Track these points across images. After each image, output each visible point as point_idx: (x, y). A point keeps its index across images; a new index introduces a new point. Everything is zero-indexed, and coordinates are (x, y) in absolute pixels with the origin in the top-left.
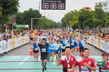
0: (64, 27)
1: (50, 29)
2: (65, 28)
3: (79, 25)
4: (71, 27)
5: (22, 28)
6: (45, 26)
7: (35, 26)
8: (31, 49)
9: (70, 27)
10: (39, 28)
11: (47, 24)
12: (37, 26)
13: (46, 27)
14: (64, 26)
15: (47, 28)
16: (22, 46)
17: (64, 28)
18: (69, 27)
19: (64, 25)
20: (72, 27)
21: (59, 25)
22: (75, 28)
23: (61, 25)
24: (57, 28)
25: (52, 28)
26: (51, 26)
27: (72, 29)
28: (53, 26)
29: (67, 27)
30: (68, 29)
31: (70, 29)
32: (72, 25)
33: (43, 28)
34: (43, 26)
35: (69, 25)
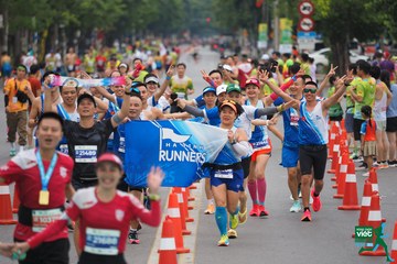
0: (244, 26)
2: (255, 36)
3: (379, 8)
4: (307, 24)
6: (68, 16)
9: (296, 30)
10: (13, 41)
11: (86, 4)
14: (247, 15)
17: (243, 37)
18: (284, 25)
19: (246, 6)
20: (318, 27)
21: (196, 10)
22: (348, 37)
23: (218, 9)
24: (180, 37)
25: (134, 38)
26: (122, 18)
27: (313, 47)
28: (141, 21)
29: (270, 30)
30: (280, 43)
31: (299, 41)
32: (314, 10)
33: (45, 34)
34: (44, 21)
35: (287, 11)
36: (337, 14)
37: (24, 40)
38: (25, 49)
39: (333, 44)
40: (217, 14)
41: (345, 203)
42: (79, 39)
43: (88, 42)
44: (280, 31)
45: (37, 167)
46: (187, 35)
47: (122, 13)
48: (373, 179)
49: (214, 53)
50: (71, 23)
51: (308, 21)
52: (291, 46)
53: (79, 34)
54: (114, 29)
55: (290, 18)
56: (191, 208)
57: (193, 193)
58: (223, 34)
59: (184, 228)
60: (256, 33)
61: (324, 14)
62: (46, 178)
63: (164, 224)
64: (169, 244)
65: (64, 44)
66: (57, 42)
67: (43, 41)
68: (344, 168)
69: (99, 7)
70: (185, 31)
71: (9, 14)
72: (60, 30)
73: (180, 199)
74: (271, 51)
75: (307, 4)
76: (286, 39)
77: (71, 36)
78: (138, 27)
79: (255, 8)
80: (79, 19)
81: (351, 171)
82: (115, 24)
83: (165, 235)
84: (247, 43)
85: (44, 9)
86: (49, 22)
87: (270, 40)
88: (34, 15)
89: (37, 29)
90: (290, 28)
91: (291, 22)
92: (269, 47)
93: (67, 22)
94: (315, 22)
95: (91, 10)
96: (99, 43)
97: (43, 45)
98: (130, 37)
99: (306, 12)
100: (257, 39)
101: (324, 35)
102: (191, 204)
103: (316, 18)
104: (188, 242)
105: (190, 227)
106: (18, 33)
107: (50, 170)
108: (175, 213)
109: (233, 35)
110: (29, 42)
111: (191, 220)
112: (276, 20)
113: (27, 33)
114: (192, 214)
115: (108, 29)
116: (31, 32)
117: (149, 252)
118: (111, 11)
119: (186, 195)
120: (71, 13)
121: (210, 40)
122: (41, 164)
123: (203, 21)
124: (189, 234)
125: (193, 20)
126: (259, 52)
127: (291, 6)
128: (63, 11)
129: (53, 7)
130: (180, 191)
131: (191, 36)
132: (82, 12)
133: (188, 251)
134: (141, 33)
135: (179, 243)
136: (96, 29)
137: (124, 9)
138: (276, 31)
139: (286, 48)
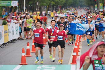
0: (92, 5)
1: (62, 9)
2: (94, 7)
5: (4, 7)
6: (53, 3)
7: (31, 3)
8: (23, 52)
10: (40, 8)
12: (36, 4)
13: (53, 5)
14: (93, 3)
15: (57, 7)
16: (4, 44)
17: (92, 8)
18: (101, 5)
19: (92, 0)
21: (81, 1)
23: (86, 1)
24: (78, 7)
25: (67, 8)
26: (65, 3)
28: (69, 4)
29: (98, 6)
30: (100, 9)
31: (104, 8)
33: (48, 7)
34: (47, 4)
35: (101, 2)
37: (43, 8)
38: (43, 10)
40: (86, 2)
43: (57, 8)
44: (100, 6)
45: (51, 29)
46: (79, 7)
49: (85, 11)
50: (53, 4)
53: (55, 7)
54: (63, 5)
55: (102, 3)
57: (80, 43)
58: (87, 7)
60: (95, 7)
62: (53, 31)
63: (74, 49)
64: (75, 54)
65: (52, 9)
66: (50, 8)
67: (47, 8)
70: (79, 6)
72: (51, 6)
73: (77, 44)
74: (98, 11)
76: (101, 8)
77: (53, 7)
78: (68, 5)
79: (94, 1)
80: (55, 3)
83: (74, 52)
84: (93, 9)
85: (47, 1)
86: (48, 4)
87: (98, 8)
88: (45, 2)
89: (46, 6)
90: (102, 6)
91: (102, 4)
93: (52, 4)
95: (58, 1)
96: (59, 9)
97: (47, 9)
98: (66, 7)
102: (80, 45)
105: (80, 50)
106: (41, 6)
107: (54, 29)
108: (76, 47)
109: (90, 7)
110: (44, 8)
111: (80, 49)
112: (99, 4)
113: (43, 7)
114: (80, 47)
115: (61, 5)
116: (44, 6)
117: (70, 56)
118: (62, 1)
119: (79, 43)
120: (53, 2)
121: (84, 8)
123: (83, 4)
124: (79, 52)
125: (80, 4)
127: (103, 1)
128: (51, 1)
129: (49, 1)
130: (77, 42)
131: (80, 7)
133: (79, 56)
134: (69, 7)
135: (77, 54)
136: (59, 6)
137: (65, 1)
138: (99, 6)
139: (101, 10)
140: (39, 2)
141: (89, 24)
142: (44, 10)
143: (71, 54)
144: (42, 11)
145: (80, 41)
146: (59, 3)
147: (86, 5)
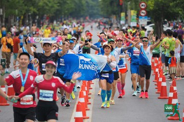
0: (114, 13)
2: (119, 18)
3: (177, 5)
4: (143, 13)
6: (33, 9)
9: (138, 16)
10: (7, 21)
11: (41, 4)
13: (34, 15)
14: (116, 9)
15: (42, 18)
17: (114, 19)
18: (133, 13)
19: (115, 4)
20: (148, 14)
21: (92, 6)
22: (162, 18)
23: (102, 6)
24: (85, 19)
25: (63, 19)
26: (58, 10)
27: (146, 23)
28: (66, 12)
29: (126, 16)
30: (131, 21)
31: (140, 21)
32: (147, 6)
33: (22, 18)
34: (21, 12)
35: (134, 6)
36: (157, 8)
37: (12, 20)
38: (12, 24)
39: (155, 22)
40: (102, 8)
41: (161, 96)
42: (38, 20)
43: (42, 21)
44: (131, 16)
45: (20, 77)
46: (88, 18)
47: (58, 8)
48: (174, 84)
50: (34, 12)
51: (144, 11)
52: (136, 23)
53: (37, 17)
54: (54, 15)
55: (135, 10)
56: (90, 98)
57: (91, 91)
58: (105, 17)
59: (87, 107)
60: (120, 17)
61: (151, 8)
62: (24, 82)
63: (77, 105)
64: (80, 115)
65: (31, 22)
66: (27, 21)
67: (21, 21)
68: (161, 80)
69: (47, 5)
70: (87, 16)
71: (5, 8)
72: (29, 16)
73: (85, 93)
74: (127, 25)
75: (143, 4)
76: (133, 19)
77: (34, 18)
78: (65, 14)
80: (38, 11)
81: (164, 80)
82: (54, 13)
83: (78, 110)
84: (115, 22)
85: (22, 6)
86: (24, 12)
87: (126, 20)
89: (18, 15)
90: (135, 15)
91: (136, 12)
92: (126, 24)
93: (32, 12)
94: (147, 12)
95: (43, 7)
96: (47, 21)
97: (21, 23)
98: (61, 19)
99: (143, 7)
100: (120, 20)
101: (152, 18)
102: (90, 96)
103: (147, 10)
104: (88, 114)
105: (89, 106)
106: (10, 17)
108: (82, 100)
110: (15, 21)
111: (90, 104)
112: (129, 10)
114: (90, 101)
115: (51, 15)
117: (70, 118)
118: (52, 7)
119: (87, 92)
120: (34, 8)
121: (98, 20)
122: (21, 75)
123: (95, 11)
124: (88, 110)
125: (90, 11)
126: (121, 26)
127: (136, 4)
128: (30, 7)
129: (26, 5)
130: (84, 90)
131: (90, 18)
132: (39, 8)
133: (88, 118)
134: (66, 17)
135: (84, 114)
136: (45, 15)
137: (58, 6)
138: (129, 16)
139: (133, 24)
140: (4, 8)
141: (107, 54)
142: (15, 25)
143: (72, 115)
144: (12, 26)
145: (89, 88)
146: (45, 9)
147: (101, 13)
